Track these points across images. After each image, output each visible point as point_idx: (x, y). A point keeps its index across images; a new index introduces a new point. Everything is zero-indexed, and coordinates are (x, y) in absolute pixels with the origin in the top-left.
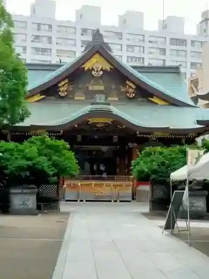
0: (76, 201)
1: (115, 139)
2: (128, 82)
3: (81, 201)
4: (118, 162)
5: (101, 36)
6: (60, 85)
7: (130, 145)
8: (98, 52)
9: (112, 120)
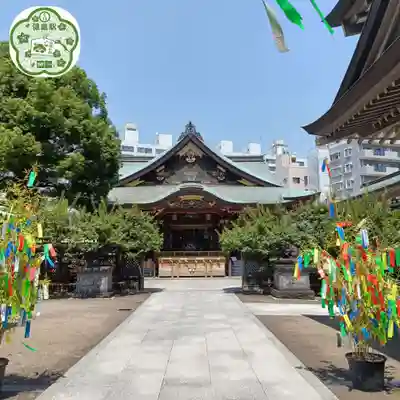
0: (170, 277)
1: (208, 217)
3: (175, 277)
5: (193, 127)
6: (158, 170)
7: (222, 221)
8: (191, 140)
9: (202, 197)
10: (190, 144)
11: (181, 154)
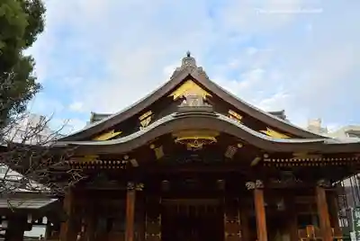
2: (231, 112)
4: (226, 221)
5: (193, 60)
6: (141, 118)
7: (250, 185)
8: (189, 77)
9: (217, 134)
11: (176, 95)
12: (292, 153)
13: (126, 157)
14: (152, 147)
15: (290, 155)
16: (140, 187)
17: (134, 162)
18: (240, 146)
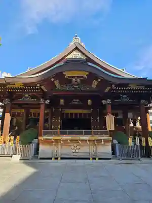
0: (51, 159)
3: (56, 159)
4: (92, 121)
7: (104, 102)
9: (87, 73)
10: (77, 50)
12: (128, 84)
13: (38, 85)
14: (52, 80)
15: (127, 85)
16: (48, 102)
17: (43, 87)
18: (99, 80)
